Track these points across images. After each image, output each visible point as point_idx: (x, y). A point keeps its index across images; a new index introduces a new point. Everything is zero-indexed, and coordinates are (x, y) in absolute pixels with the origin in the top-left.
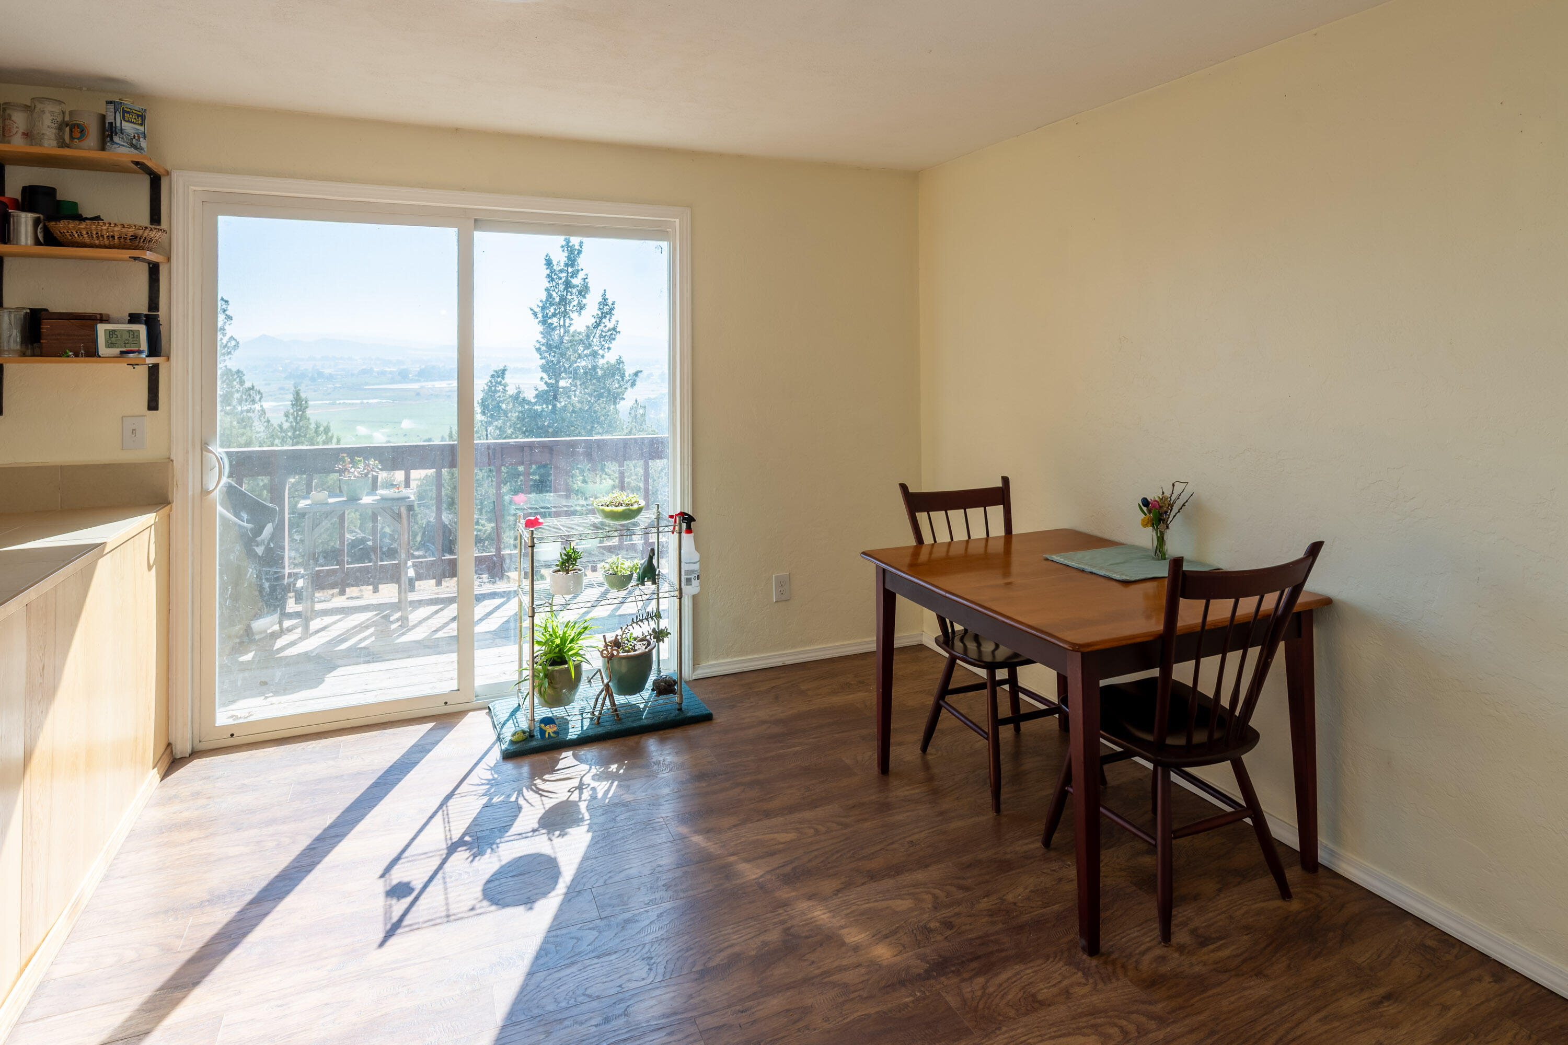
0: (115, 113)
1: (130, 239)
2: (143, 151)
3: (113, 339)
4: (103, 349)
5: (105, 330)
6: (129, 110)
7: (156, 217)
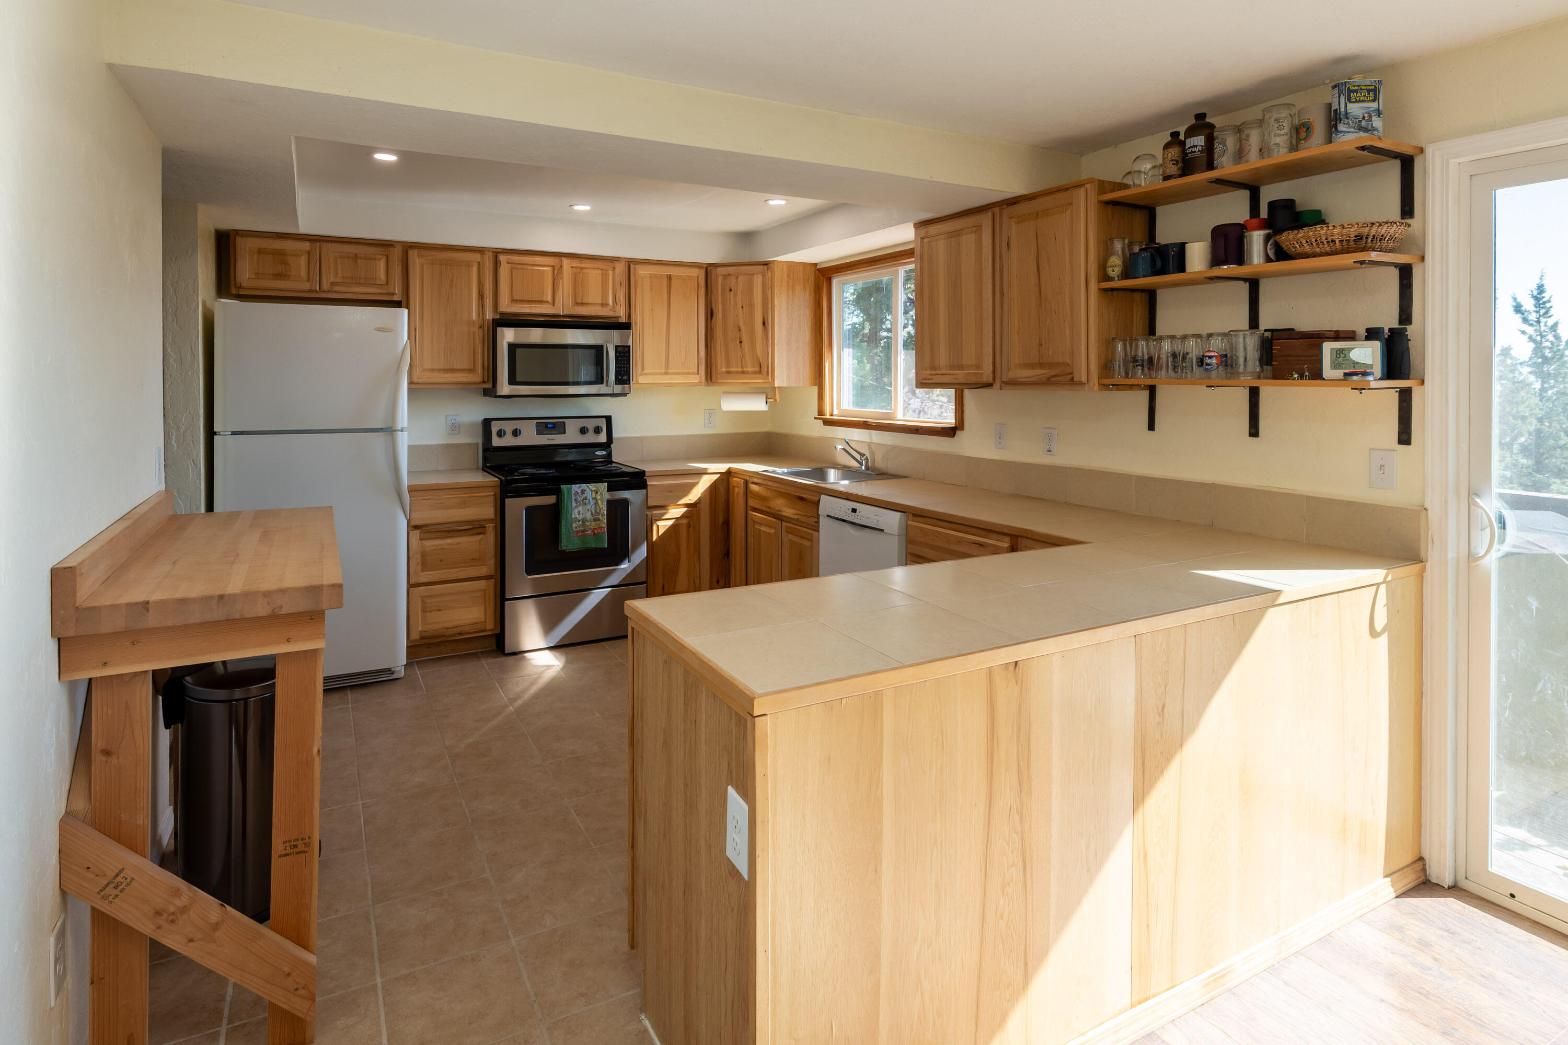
0: (1339, 96)
1: (1354, 241)
2: (1376, 132)
3: (1341, 359)
4: (1328, 371)
5: (1332, 349)
6: (1357, 88)
7: (1407, 208)
